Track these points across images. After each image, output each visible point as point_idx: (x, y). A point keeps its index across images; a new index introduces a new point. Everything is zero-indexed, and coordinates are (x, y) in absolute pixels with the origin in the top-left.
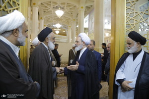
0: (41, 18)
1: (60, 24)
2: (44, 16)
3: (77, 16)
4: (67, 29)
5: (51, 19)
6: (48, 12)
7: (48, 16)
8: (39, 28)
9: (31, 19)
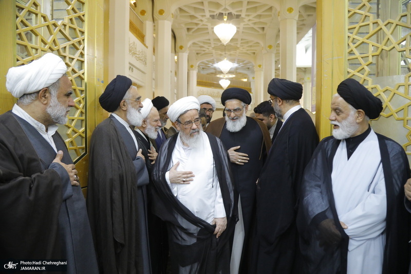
0: (181, 47)
1: (233, 60)
2: (187, 41)
3: (278, 36)
4: (253, 72)
5: (208, 49)
6: (198, 29)
7: (199, 41)
8: (176, 73)
9: (154, 52)
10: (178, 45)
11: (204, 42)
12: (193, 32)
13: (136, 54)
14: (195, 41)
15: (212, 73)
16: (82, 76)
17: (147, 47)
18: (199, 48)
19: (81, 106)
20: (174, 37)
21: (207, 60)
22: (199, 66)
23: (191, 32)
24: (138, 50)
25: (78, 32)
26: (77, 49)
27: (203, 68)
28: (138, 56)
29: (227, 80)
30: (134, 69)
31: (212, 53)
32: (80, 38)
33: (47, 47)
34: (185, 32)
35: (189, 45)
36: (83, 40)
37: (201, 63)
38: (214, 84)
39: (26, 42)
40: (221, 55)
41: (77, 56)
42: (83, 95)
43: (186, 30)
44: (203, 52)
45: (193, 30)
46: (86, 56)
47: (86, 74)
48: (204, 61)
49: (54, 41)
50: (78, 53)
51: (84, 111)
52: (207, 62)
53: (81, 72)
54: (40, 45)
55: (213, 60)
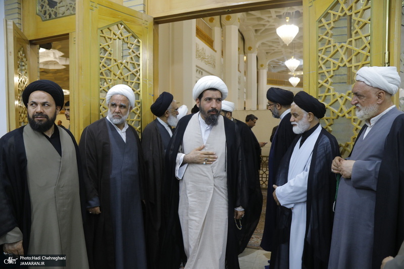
0: (250, 48)
5: (277, 48)
6: (266, 29)
7: (268, 41)
8: (245, 72)
9: (222, 55)
10: (247, 46)
11: (272, 42)
12: (261, 33)
13: (205, 58)
14: (264, 41)
15: (283, 71)
16: (139, 93)
17: (216, 51)
18: (268, 48)
19: (138, 112)
20: (243, 38)
21: (277, 58)
22: (269, 65)
23: (259, 33)
24: (207, 54)
25: (136, 65)
26: (136, 76)
27: (274, 67)
28: (207, 60)
29: (297, 78)
30: (203, 72)
31: (282, 52)
32: (137, 69)
33: (117, 77)
34: (252, 33)
35: (257, 46)
36: (139, 70)
37: (271, 62)
38: (285, 81)
39: (105, 77)
40: (291, 53)
41: (135, 80)
42: (140, 105)
43: (254, 32)
44: (273, 51)
45: (261, 31)
46: (141, 80)
47: (141, 92)
48: (275, 59)
49: (121, 73)
50: (136, 78)
51: (140, 115)
52: (277, 61)
53: (138, 90)
54: (112, 77)
55: (283, 58)
